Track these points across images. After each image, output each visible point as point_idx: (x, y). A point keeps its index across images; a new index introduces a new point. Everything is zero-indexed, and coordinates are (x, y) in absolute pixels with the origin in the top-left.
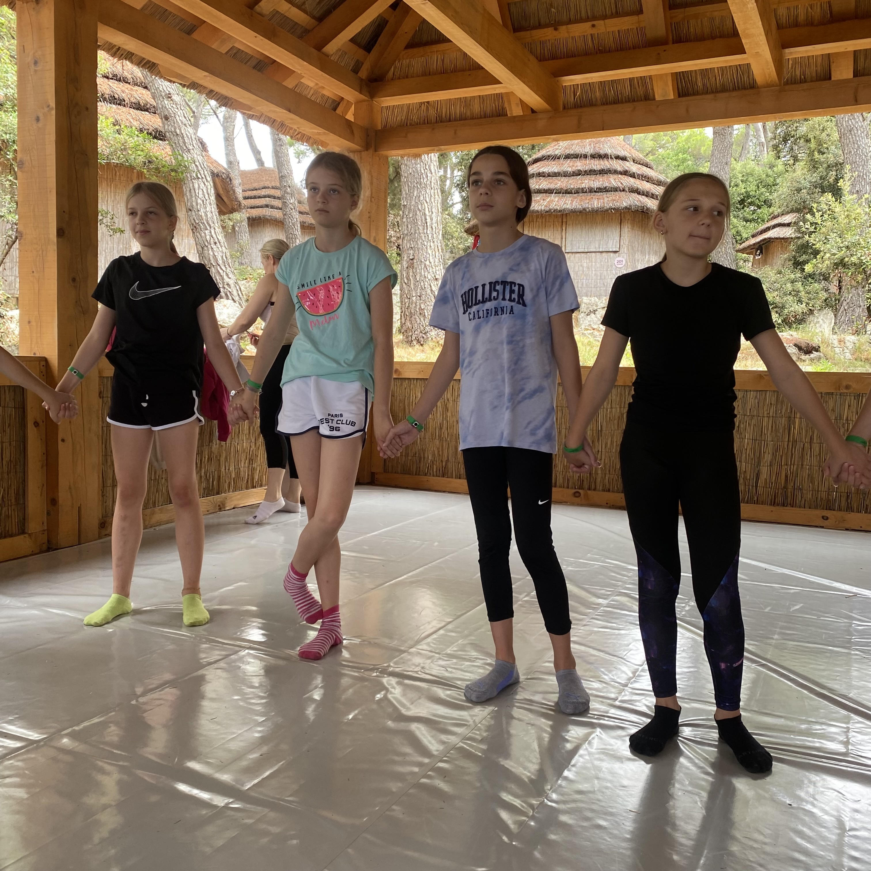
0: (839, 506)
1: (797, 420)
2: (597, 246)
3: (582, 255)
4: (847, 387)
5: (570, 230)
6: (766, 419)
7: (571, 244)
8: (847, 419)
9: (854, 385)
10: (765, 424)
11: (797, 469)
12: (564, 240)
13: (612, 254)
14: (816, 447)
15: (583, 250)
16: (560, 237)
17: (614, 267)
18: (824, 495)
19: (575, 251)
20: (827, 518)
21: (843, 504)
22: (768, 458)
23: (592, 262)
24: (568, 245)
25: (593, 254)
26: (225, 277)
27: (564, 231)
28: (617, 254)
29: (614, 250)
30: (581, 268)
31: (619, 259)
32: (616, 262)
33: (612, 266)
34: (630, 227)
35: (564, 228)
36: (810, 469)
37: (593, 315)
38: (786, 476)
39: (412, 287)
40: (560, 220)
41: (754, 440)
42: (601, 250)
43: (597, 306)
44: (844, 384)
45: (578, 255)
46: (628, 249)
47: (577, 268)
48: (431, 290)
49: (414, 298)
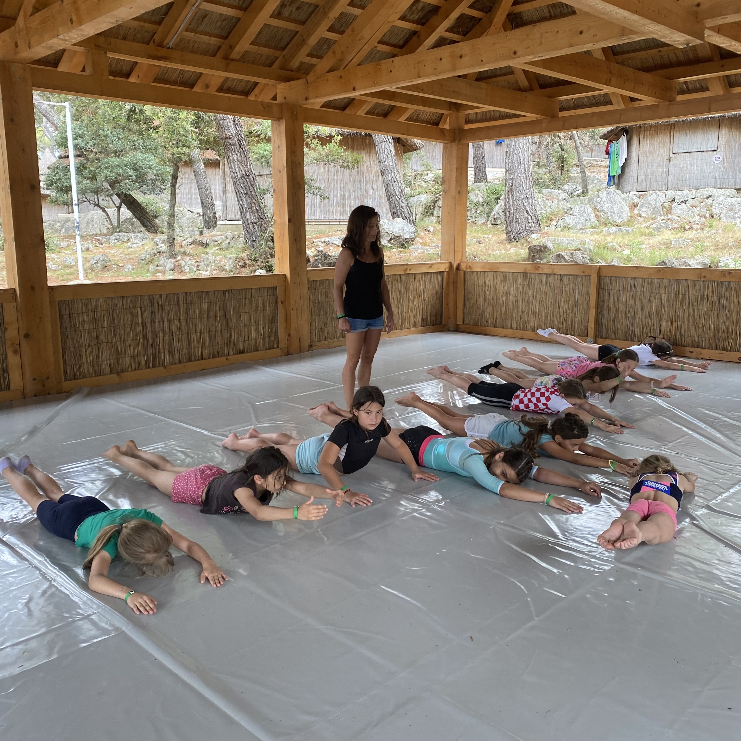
0: (705, 345)
1: (680, 296)
2: (699, 147)
3: (687, 154)
4: (705, 277)
5: (676, 135)
6: (663, 295)
7: (678, 146)
8: (707, 295)
9: (708, 276)
10: (663, 298)
11: (681, 324)
12: (672, 143)
13: (711, 153)
14: (691, 311)
15: (687, 151)
16: (668, 141)
17: (712, 163)
18: (696, 339)
19: (681, 151)
20: (692, 352)
21: (707, 345)
22: (665, 317)
23: (694, 160)
24: (675, 147)
25: (696, 153)
26: (400, 202)
27: (672, 136)
28: (715, 152)
29: (713, 149)
30: (685, 165)
31: (716, 156)
32: (714, 159)
33: (711, 162)
34: (727, 129)
35: (672, 134)
36: (688, 324)
37: (683, 204)
38: (675, 328)
39: (511, 204)
40: (669, 128)
41: (658, 307)
42: (702, 150)
43: (688, 197)
44: (703, 275)
45: (683, 155)
46: (725, 148)
47: (682, 166)
48: (524, 205)
49: (512, 211)
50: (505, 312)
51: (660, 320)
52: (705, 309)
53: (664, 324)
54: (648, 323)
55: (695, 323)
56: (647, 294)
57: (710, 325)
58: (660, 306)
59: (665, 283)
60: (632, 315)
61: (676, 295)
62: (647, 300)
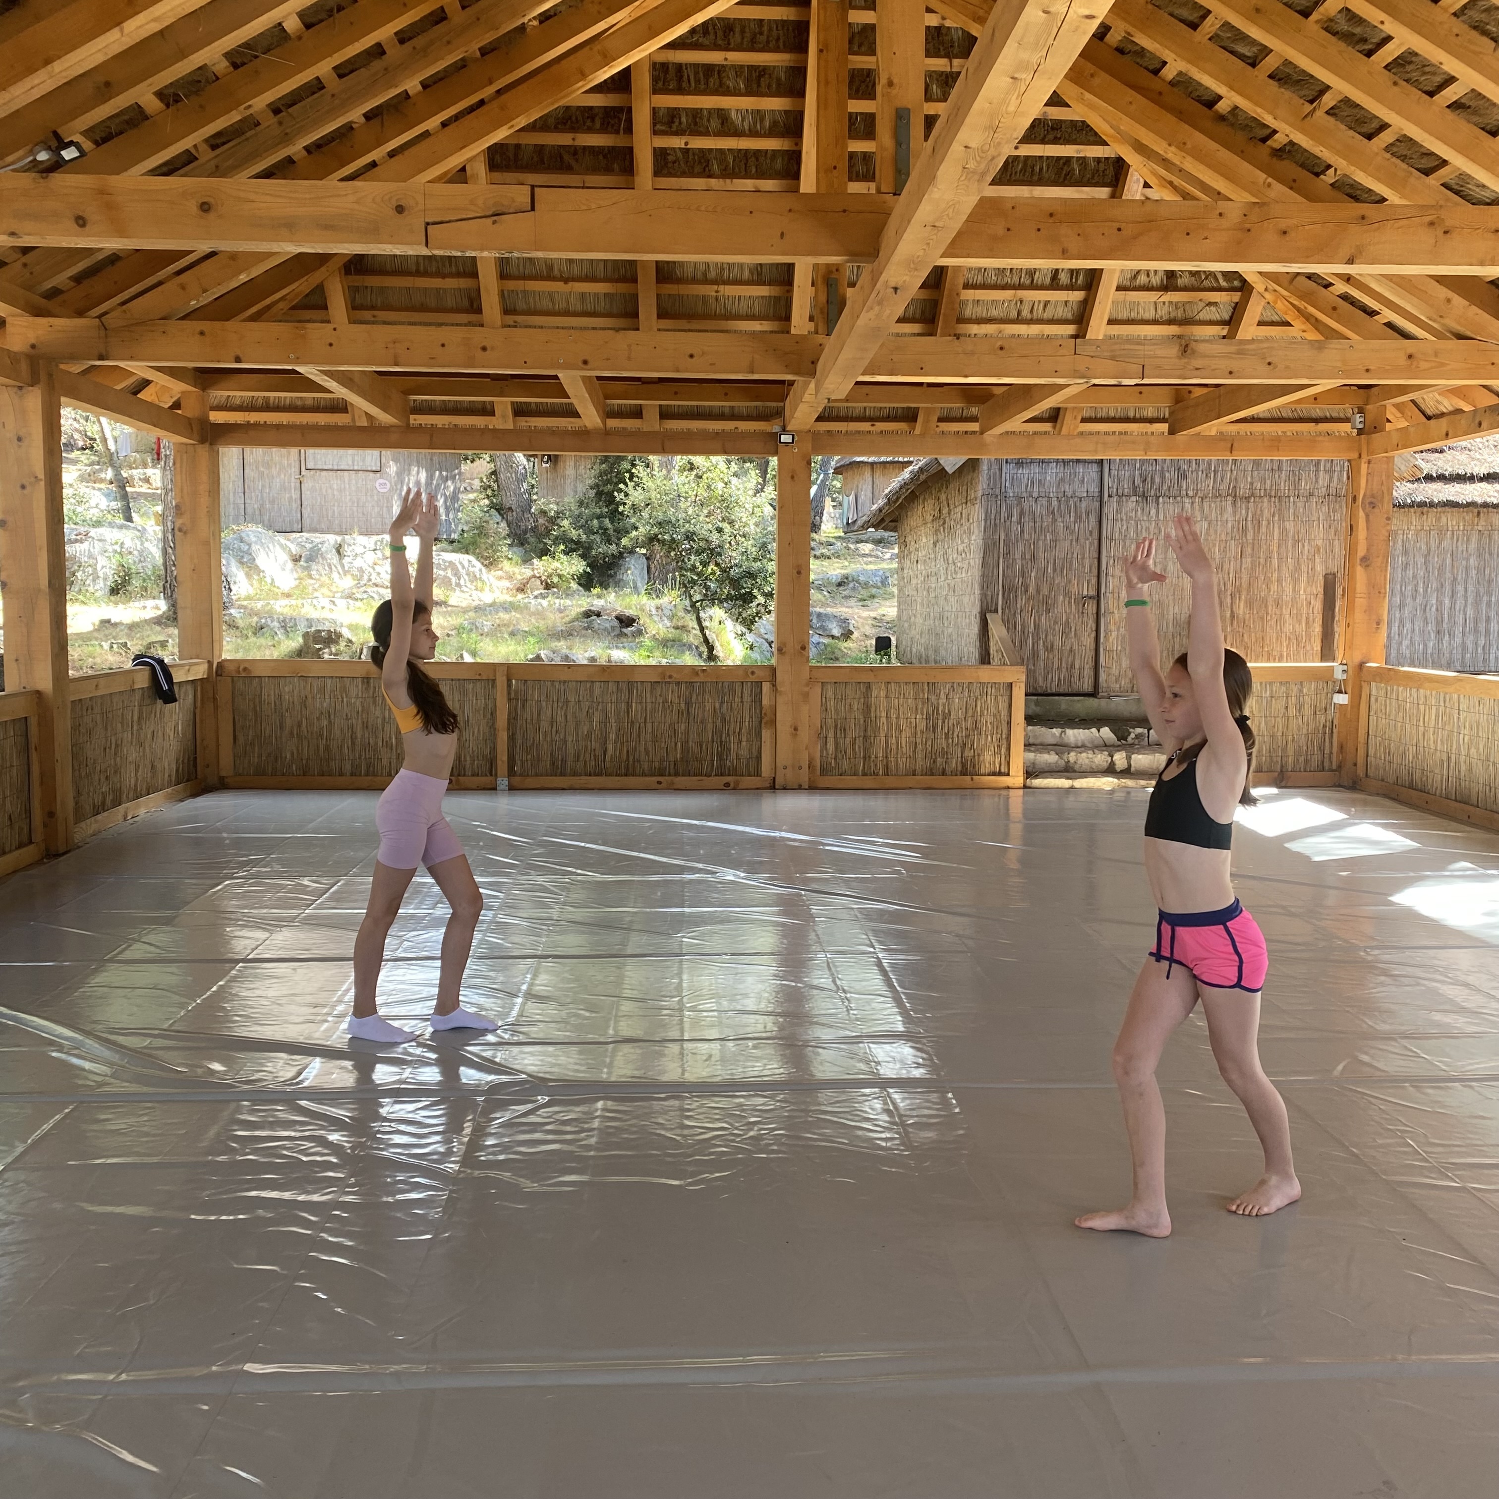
0: (669, 772)
1: (634, 705)
2: (350, 465)
3: (331, 473)
4: (670, 677)
6: (609, 705)
7: (314, 461)
8: (671, 702)
10: (609, 709)
11: (636, 745)
13: (371, 474)
15: (330, 467)
17: (375, 491)
18: (657, 765)
19: (320, 467)
20: (661, 783)
21: (672, 771)
22: (613, 736)
23: (345, 484)
24: (309, 461)
25: (346, 473)
28: (378, 475)
29: (373, 469)
30: (330, 491)
31: (381, 481)
32: (377, 485)
33: (372, 490)
36: (645, 744)
38: (628, 751)
42: (356, 468)
44: (668, 674)
45: (324, 473)
47: (324, 492)
50: (327, 748)
51: (605, 743)
52: (668, 721)
53: (610, 747)
54: (586, 747)
55: (655, 740)
56: (585, 705)
57: (676, 744)
58: (605, 722)
59: (612, 687)
60: (562, 736)
61: (629, 705)
62: (585, 713)
